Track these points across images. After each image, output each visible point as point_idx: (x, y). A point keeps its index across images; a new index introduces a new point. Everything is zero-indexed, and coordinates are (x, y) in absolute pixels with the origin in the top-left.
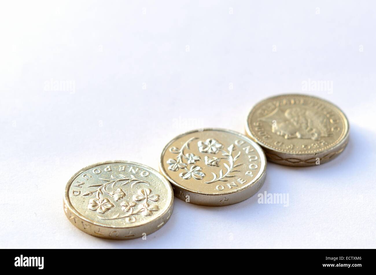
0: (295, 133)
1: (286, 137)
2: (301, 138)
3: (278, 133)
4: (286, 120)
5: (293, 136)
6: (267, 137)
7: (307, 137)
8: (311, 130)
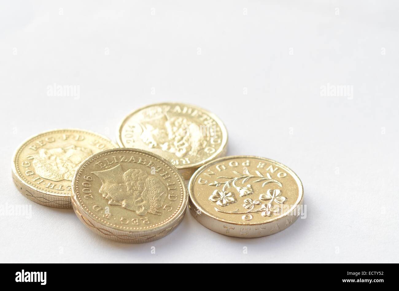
0: (122, 200)
1: (109, 202)
2: (125, 208)
3: (103, 196)
4: (120, 182)
5: (117, 204)
6: (89, 197)
7: (131, 209)
8: (142, 201)
